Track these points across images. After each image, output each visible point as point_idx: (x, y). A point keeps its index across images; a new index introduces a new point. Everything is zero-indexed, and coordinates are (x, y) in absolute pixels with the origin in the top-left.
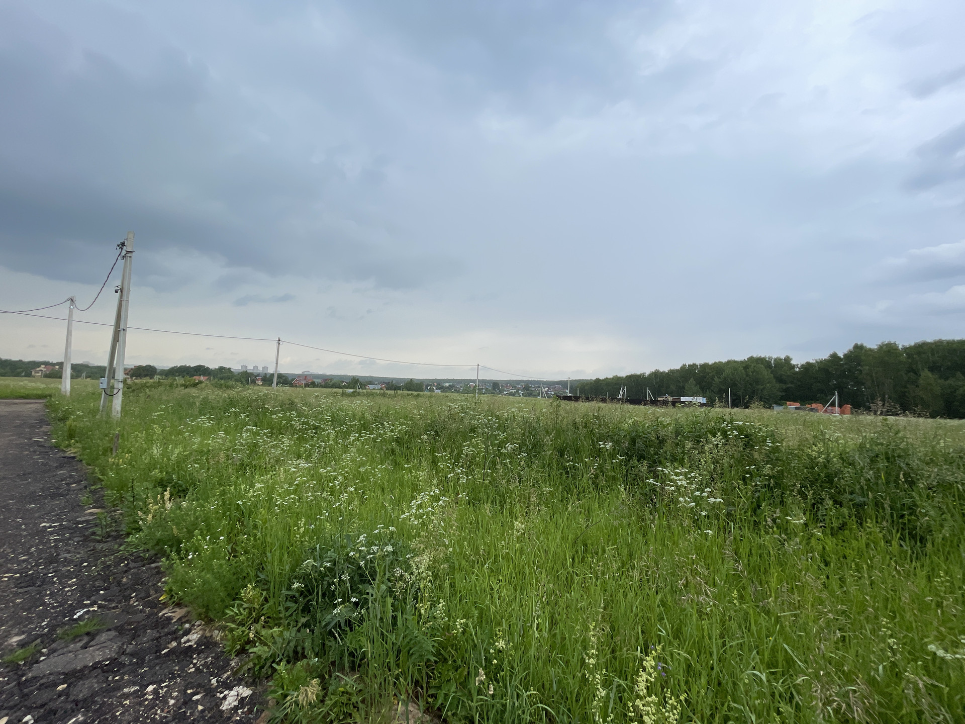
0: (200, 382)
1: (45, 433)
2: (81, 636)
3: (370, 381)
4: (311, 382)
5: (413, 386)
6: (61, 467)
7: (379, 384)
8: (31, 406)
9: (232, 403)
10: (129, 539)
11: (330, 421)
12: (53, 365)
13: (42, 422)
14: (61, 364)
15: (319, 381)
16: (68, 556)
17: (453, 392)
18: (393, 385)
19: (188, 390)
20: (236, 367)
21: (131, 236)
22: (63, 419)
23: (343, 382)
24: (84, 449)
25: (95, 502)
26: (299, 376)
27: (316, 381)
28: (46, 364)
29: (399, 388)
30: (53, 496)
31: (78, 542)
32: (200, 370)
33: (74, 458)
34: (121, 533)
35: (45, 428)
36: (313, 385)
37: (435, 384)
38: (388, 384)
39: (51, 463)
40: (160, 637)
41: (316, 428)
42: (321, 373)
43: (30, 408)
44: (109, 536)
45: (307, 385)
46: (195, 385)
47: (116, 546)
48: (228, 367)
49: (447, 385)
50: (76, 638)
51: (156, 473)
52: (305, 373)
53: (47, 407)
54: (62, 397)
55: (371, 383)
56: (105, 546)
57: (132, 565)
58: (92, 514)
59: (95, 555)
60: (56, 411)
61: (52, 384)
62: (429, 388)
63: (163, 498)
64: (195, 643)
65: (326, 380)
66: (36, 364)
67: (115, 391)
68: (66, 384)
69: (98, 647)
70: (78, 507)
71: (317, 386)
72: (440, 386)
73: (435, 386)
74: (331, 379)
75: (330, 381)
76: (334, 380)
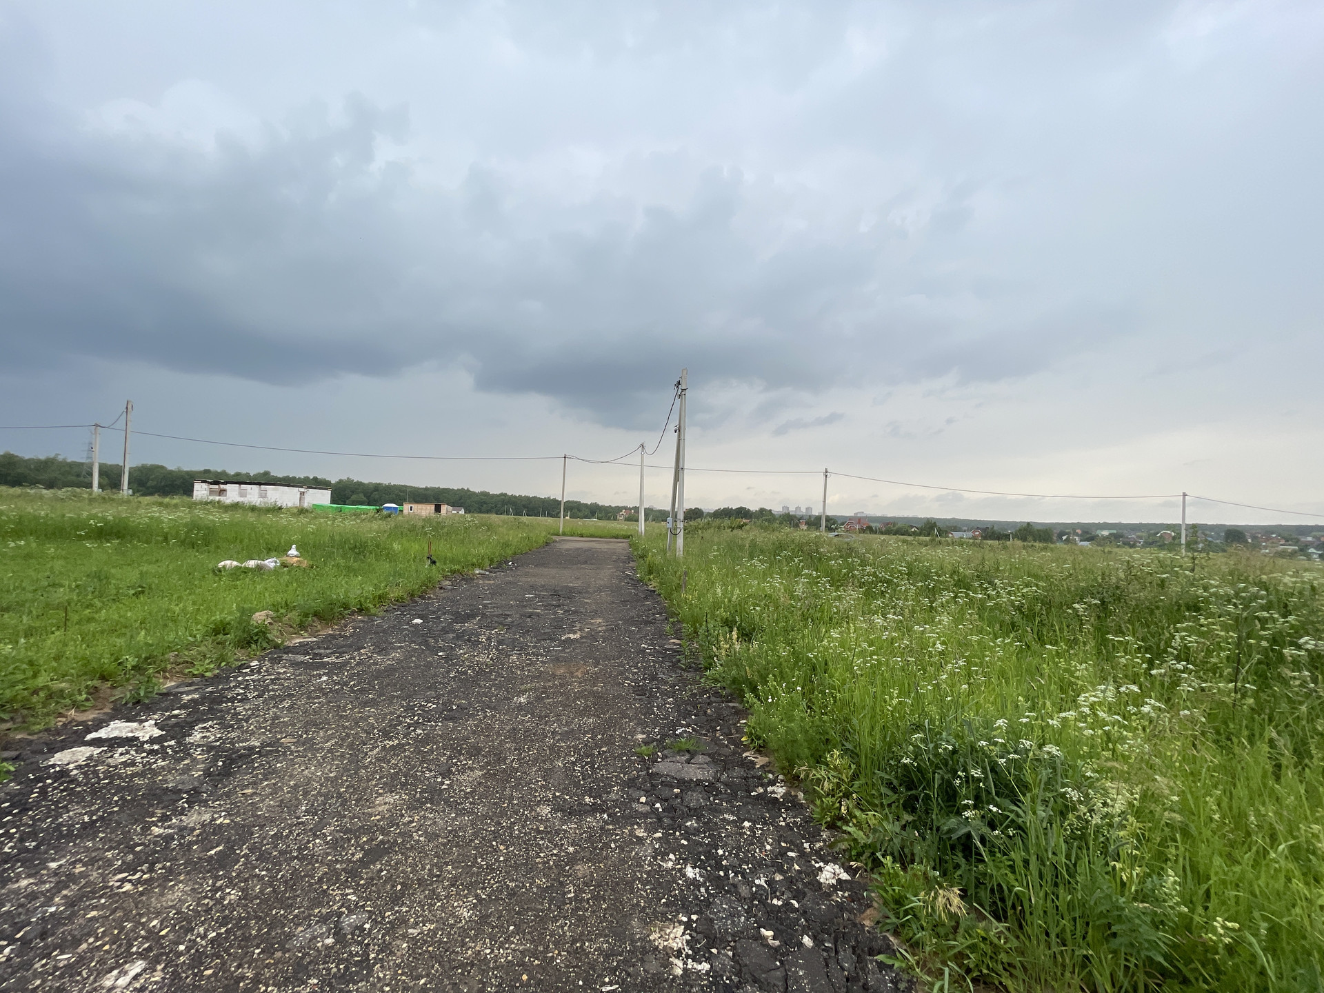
0: (745, 524)
1: (632, 568)
2: (683, 751)
3: (955, 526)
4: (869, 526)
5: (1030, 534)
6: (646, 598)
7: (969, 530)
8: (621, 544)
9: (781, 546)
10: (708, 673)
11: (906, 574)
12: (630, 509)
13: (630, 559)
14: (637, 509)
15: (878, 525)
16: (664, 677)
18: (993, 533)
19: (735, 531)
20: (777, 509)
21: (685, 372)
22: (642, 557)
23: (912, 527)
24: (661, 583)
25: (676, 633)
26: (850, 518)
27: (873, 525)
28: (626, 508)
29: (1007, 537)
30: (647, 623)
31: (669, 666)
32: (742, 513)
33: (654, 591)
34: (700, 666)
35: (632, 564)
36: (870, 530)
37: (1079, 531)
38: (985, 530)
39: (640, 594)
40: (747, 777)
41: (888, 582)
42: (879, 514)
43: (620, 546)
44: (691, 667)
45: (863, 531)
46: (741, 527)
47: (698, 678)
48: (768, 509)
49: (1106, 533)
50: (680, 752)
51: (721, 612)
52: (859, 515)
53: (630, 546)
54: (640, 537)
55: (956, 529)
56: (690, 675)
57: (713, 699)
58: (674, 644)
59: (684, 682)
60: (636, 550)
61: (632, 525)
62: (1064, 538)
63: (731, 638)
64: (781, 797)
65: (888, 524)
66: (619, 509)
67: (678, 530)
68: (642, 526)
69: (698, 766)
70: (663, 635)
71: (876, 533)
72: (1088, 536)
73: (1077, 535)
74: (894, 523)
75: (894, 526)
76: (899, 525)
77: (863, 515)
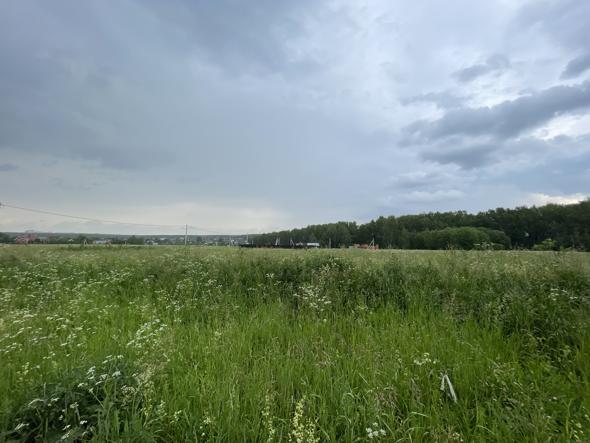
3: (97, 238)
5: (135, 241)
7: (105, 239)
11: (57, 273)
15: (45, 238)
17: (167, 244)
18: (117, 241)
23: (70, 239)
26: (22, 234)
27: (41, 238)
29: (123, 242)
37: (154, 239)
38: (113, 239)
41: (41, 279)
42: (46, 232)
45: (31, 242)
49: (163, 239)
52: (29, 232)
62: (148, 242)
65: (52, 237)
71: (42, 243)
72: (157, 240)
73: (153, 240)
74: (57, 237)
75: (57, 239)
76: (61, 238)
77: (34, 232)
